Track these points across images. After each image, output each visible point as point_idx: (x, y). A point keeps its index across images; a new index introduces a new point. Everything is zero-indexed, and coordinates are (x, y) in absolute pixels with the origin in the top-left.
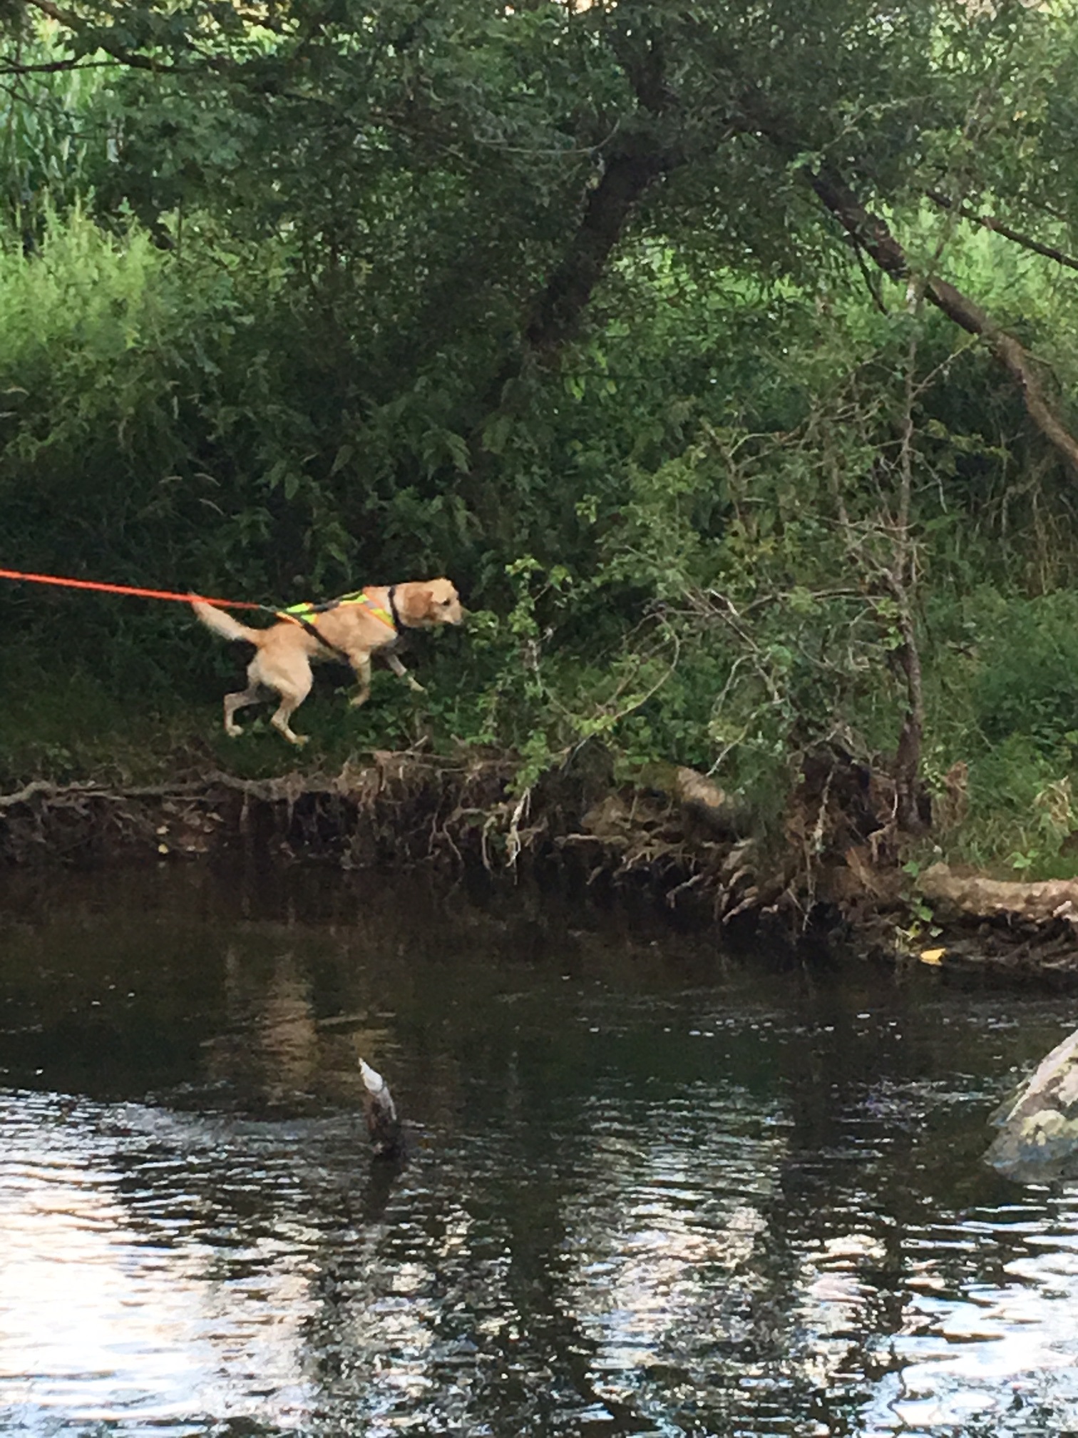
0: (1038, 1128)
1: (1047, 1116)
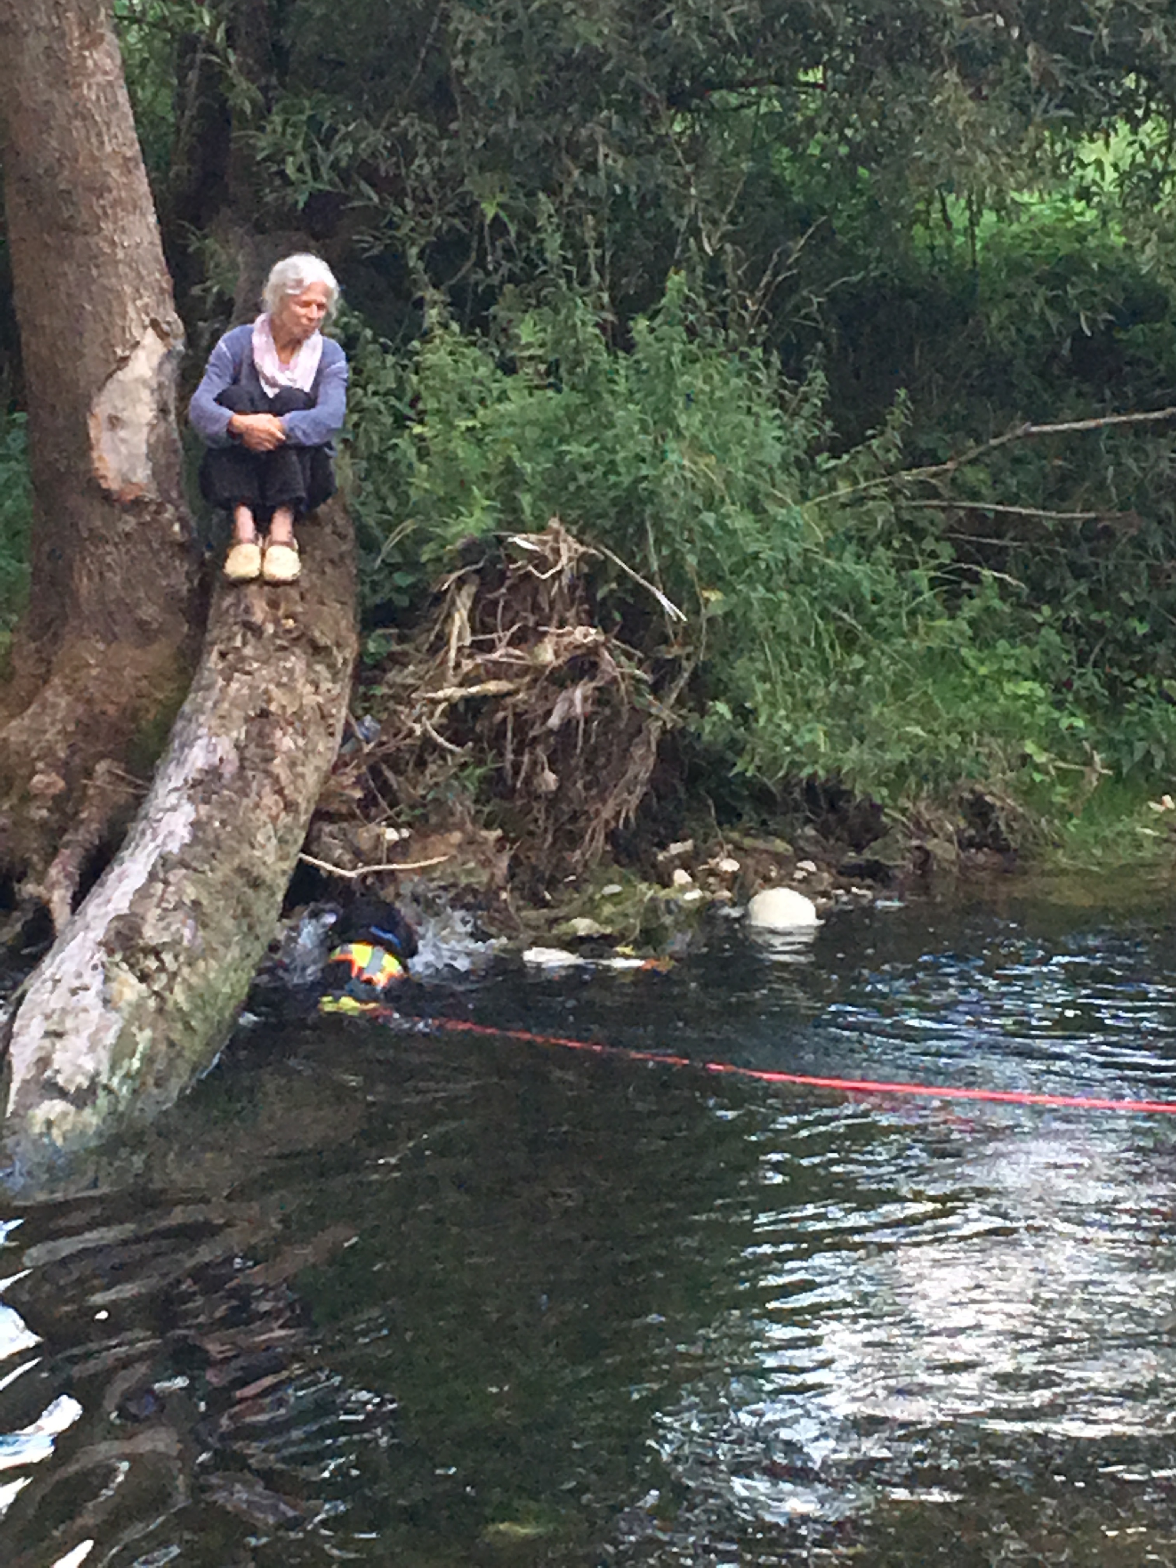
0: (49, 1124)
1: (54, 1108)
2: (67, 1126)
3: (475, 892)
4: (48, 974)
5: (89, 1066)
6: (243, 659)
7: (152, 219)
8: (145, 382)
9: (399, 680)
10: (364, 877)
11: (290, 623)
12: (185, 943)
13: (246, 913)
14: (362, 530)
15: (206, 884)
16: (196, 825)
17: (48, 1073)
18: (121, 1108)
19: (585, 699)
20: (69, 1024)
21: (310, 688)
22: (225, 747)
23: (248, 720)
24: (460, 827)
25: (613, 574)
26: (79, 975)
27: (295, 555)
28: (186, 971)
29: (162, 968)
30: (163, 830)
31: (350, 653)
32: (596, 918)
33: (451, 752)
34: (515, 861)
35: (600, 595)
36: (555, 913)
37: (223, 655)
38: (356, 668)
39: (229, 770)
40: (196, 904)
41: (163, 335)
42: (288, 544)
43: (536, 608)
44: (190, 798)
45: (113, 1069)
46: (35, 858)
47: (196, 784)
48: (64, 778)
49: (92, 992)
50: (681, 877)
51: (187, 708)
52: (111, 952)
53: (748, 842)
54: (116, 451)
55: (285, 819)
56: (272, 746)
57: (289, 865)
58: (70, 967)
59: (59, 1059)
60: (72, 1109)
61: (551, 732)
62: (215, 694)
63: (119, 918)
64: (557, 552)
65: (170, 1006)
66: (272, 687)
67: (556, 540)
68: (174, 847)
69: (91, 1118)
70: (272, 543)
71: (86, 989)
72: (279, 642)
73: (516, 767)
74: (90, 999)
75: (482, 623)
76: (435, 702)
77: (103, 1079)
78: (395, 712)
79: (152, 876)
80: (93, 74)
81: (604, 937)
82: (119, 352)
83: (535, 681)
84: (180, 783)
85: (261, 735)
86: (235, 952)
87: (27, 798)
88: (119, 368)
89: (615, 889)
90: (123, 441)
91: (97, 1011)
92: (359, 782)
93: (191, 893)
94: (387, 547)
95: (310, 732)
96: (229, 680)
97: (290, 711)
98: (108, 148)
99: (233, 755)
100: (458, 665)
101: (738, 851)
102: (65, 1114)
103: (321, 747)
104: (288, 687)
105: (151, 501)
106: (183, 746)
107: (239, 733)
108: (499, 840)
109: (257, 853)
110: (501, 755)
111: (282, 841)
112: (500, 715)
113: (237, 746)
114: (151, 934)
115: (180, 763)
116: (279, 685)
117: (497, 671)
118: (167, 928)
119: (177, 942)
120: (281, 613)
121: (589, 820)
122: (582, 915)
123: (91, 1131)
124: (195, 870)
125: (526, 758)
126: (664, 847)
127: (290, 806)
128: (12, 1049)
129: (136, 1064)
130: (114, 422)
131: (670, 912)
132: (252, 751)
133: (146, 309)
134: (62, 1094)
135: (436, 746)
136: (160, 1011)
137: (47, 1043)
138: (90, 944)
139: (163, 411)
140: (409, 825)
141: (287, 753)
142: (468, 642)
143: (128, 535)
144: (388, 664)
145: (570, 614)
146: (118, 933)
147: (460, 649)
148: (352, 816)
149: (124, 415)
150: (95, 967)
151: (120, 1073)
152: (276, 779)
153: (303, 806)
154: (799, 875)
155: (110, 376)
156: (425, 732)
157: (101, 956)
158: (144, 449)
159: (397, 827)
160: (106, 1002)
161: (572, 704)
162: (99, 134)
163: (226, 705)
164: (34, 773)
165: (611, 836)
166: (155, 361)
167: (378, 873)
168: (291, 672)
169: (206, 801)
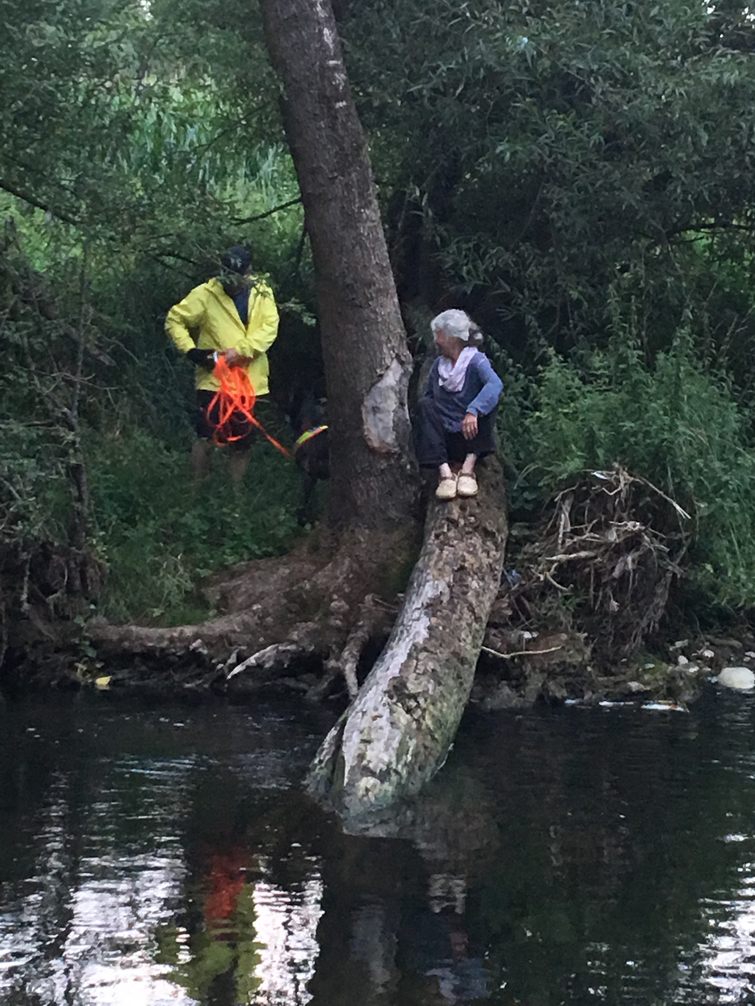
0: (367, 790)
2: (376, 791)
3: (574, 667)
4: (359, 708)
5: (386, 759)
6: (449, 539)
7: (396, 300)
8: (392, 388)
9: (530, 550)
10: (513, 658)
11: (472, 519)
12: (431, 692)
13: (459, 677)
14: (506, 468)
15: (439, 661)
16: (430, 628)
17: (365, 762)
18: (403, 782)
19: (633, 561)
20: (373, 736)
21: (485, 555)
22: (442, 586)
23: (454, 571)
24: (566, 631)
25: (648, 492)
26: (376, 709)
27: (474, 481)
28: (431, 708)
29: (418, 706)
30: (413, 631)
31: (503, 536)
32: (641, 682)
33: (562, 591)
34: (594, 651)
35: (641, 504)
36: (618, 679)
37: (437, 536)
38: (507, 544)
39: (445, 599)
40: (433, 670)
41: (402, 363)
42: (471, 476)
43: (605, 512)
44: (426, 614)
45: (398, 761)
46: (334, 647)
47: (429, 606)
48: (347, 603)
49: (384, 718)
50: (683, 660)
51: (420, 564)
52: (391, 697)
53: (718, 641)
54: (376, 426)
55: (476, 626)
56: (467, 586)
57: (477, 651)
58: (370, 705)
59: (369, 755)
60: (378, 782)
61: (614, 579)
62: (435, 558)
63: (394, 678)
64: (618, 481)
65: (424, 727)
66: (465, 554)
67: (617, 474)
68: (420, 640)
69: (388, 787)
70: (462, 475)
71: (380, 716)
72: (467, 529)
73: (596, 598)
74: (383, 722)
75: (576, 520)
76: (552, 562)
77: (394, 766)
78: (529, 568)
79: (410, 656)
80: (366, 222)
81: (646, 692)
82: (378, 371)
83: (606, 551)
84: (419, 606)
85: (462, 580)
86: (456, 697)
87: (329, 614)
88: (378, 381)
89: (651, 666)
90: (381, 420)
91: (387, 728)
92: (510, 606)
93: (431, 665)
94: (520, 478)
95: (486, 578)
96: (442, 550)
97: (475, 566)
98: (374, 262)
99: (447, 590)
100: (564, 542)
101: (713, 646)
102: (374, 786)
103: (492, 587)
104: (474, 554)
105: (395, 453)
106: (419, 586)
107: (450, 578)
108: (586, 638)
109: (462, 644)
110: (587, 592)
111: (474, 638)
112: (587, 570)
113: (449, 586)
114: (412, 688)
115: (418, 595)
116: (469, 552)
117: (584, 546)
118: (420, 684)
119: (426, 692)
120: (467, 513)
121: (634, 628)
122: (632, 680)
123: (389, 794)
124: (432, 653)
125: (601, 594)
126: (673, 644)
127: (477, 619)
128: (344, 749)
129: (409, 758)
130: (375, 410)
131: (682, 678)
132: (456, 589)
133: (393, 348)
134: (373, 774)
135: (552, 586)
136: (419, 729)
137: (362, 746)
138: (380, 692)
139: (402, 404)
140: (536, 630)
141: (475, 590)
142: (569, 529)
143: (382, 471)
144: (522, 542)
145: (625, 515)
146: (394, 687)
147: (564, 534)
148: (506, 625)
149: (381, 406)
150: (384, 705)
151: (402, 762)
152: (471, 605)
153: (484, 618)
154: (747, 659)
155: (373, 385)
156: (546, 578)
157: (386, 699)
158: (391, 424)
159: (530, 631)
160: (392, 724)
161: (626, 563)
162: (369, 255)
163: (441, 563)
164: (332, 600)
165: (645, 637)
166: (398, 377)
167: (520, 656)
168: (474, 546)
169: (434, 615)
